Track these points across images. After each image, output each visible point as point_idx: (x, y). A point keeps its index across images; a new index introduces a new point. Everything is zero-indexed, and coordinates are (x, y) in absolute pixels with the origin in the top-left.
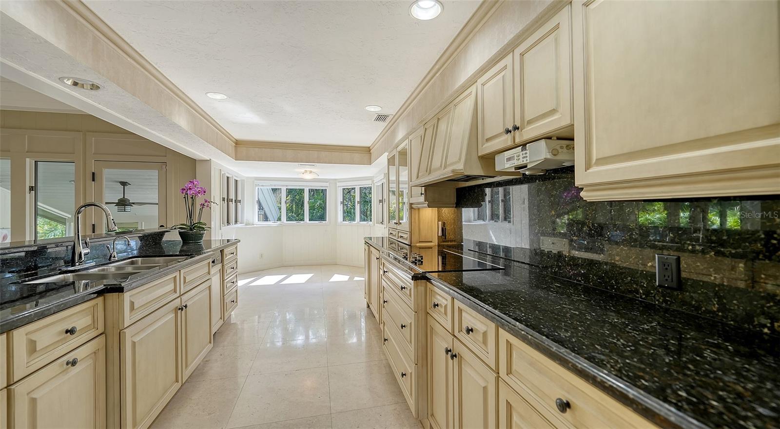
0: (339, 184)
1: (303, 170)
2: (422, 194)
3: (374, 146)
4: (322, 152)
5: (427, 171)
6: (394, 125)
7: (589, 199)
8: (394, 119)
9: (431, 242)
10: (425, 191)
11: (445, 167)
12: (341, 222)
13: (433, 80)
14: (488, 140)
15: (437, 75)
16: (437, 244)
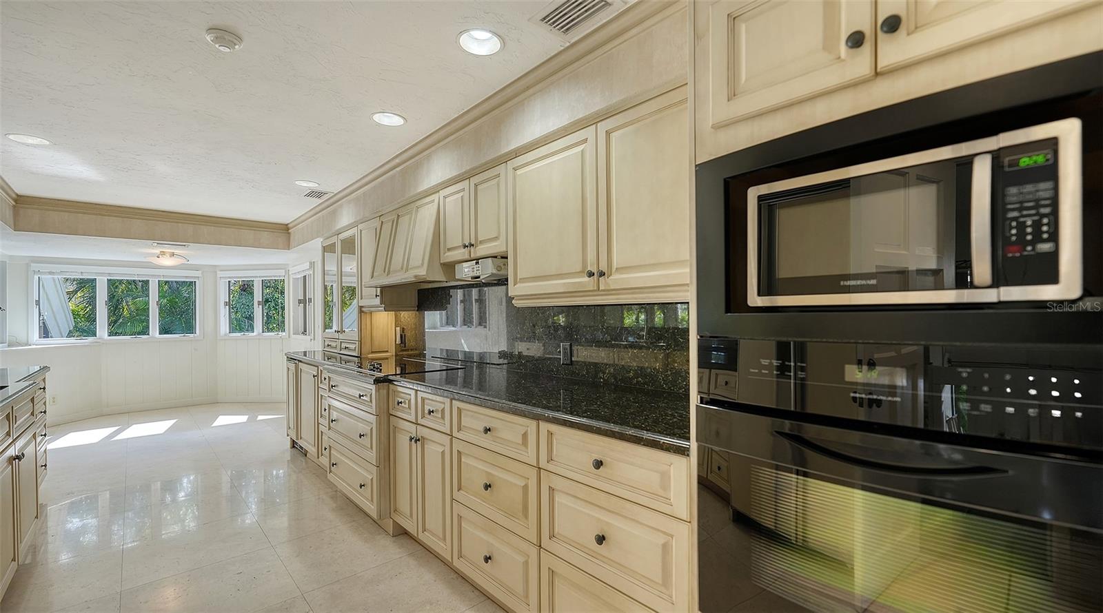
0: (220, 274)
1: (157, 251)
2: (376, 296)
3: (299, 224)
4: (202, 227)
5: (384, 272)
6: (334, 206)
7: (518, 306)
8: (335, 199)
9: (387, 351)
10: (381, 292)
11: (407, 270)
12: (225, 335)
13: (391, 173)
14: (449, 250)
15: (398, 169)
16: (394, 354)
